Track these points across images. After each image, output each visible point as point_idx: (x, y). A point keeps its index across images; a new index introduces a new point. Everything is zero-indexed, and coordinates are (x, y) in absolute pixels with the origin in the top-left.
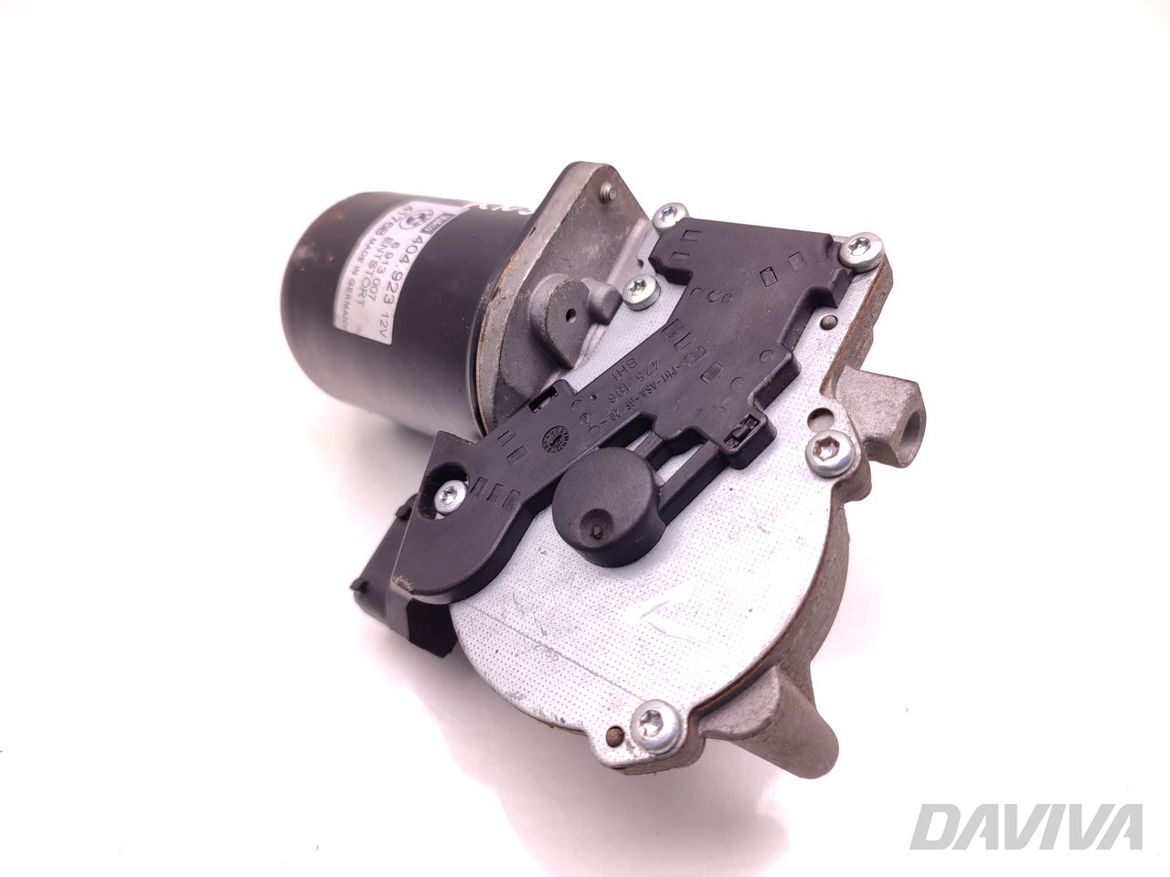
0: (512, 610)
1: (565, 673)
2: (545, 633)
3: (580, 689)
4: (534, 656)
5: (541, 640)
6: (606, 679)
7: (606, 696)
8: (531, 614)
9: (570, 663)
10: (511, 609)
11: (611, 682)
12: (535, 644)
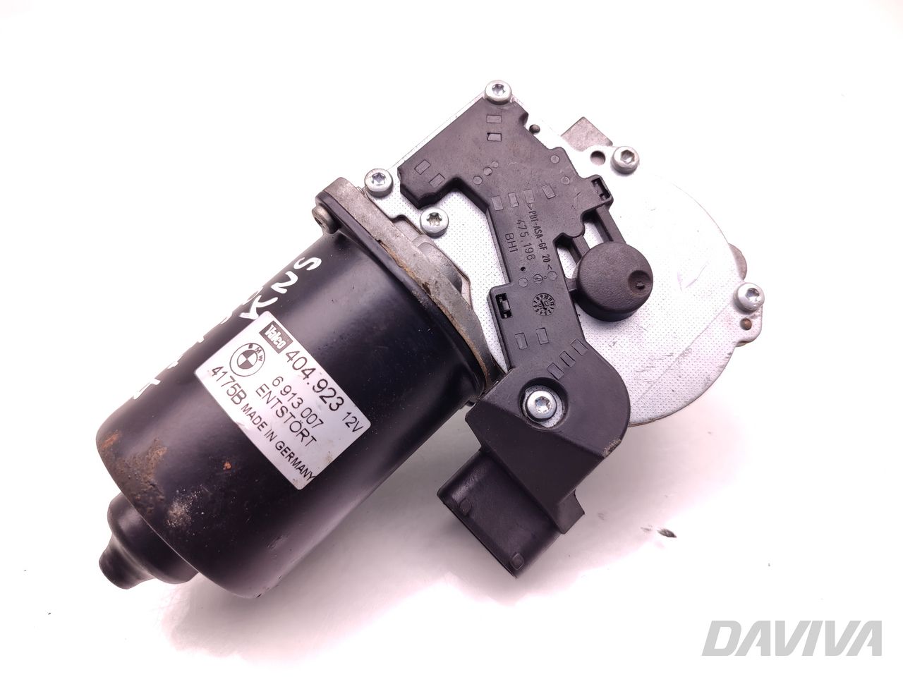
0: (648, 374)
1: (701, 346)
2: (672, 355)
3: (714, 339)
4: (684, 365)
5: (675, 358)
6: (712, 321)
7: (722, 324)
8: (655, 362)
9: (696, 341)
10: (646, 375)
11: (715, 319)
12: (677, 362)
